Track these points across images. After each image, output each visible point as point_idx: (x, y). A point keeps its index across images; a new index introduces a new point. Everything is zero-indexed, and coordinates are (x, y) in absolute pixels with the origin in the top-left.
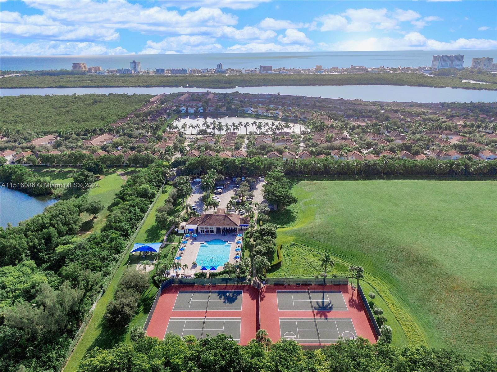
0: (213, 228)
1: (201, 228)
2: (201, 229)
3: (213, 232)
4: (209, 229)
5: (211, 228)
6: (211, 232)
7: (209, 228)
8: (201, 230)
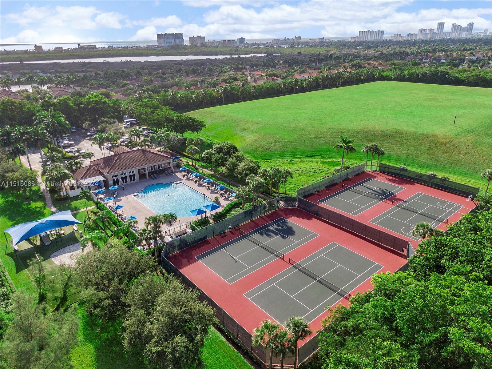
0: (133, 172)
1: (113, 176)
2: (113, 178)
3: (134, 180)
4: (128, 175)
5: (130, 172)
6: (131, 180)
7: (127, 173)
8: (114, 180)
